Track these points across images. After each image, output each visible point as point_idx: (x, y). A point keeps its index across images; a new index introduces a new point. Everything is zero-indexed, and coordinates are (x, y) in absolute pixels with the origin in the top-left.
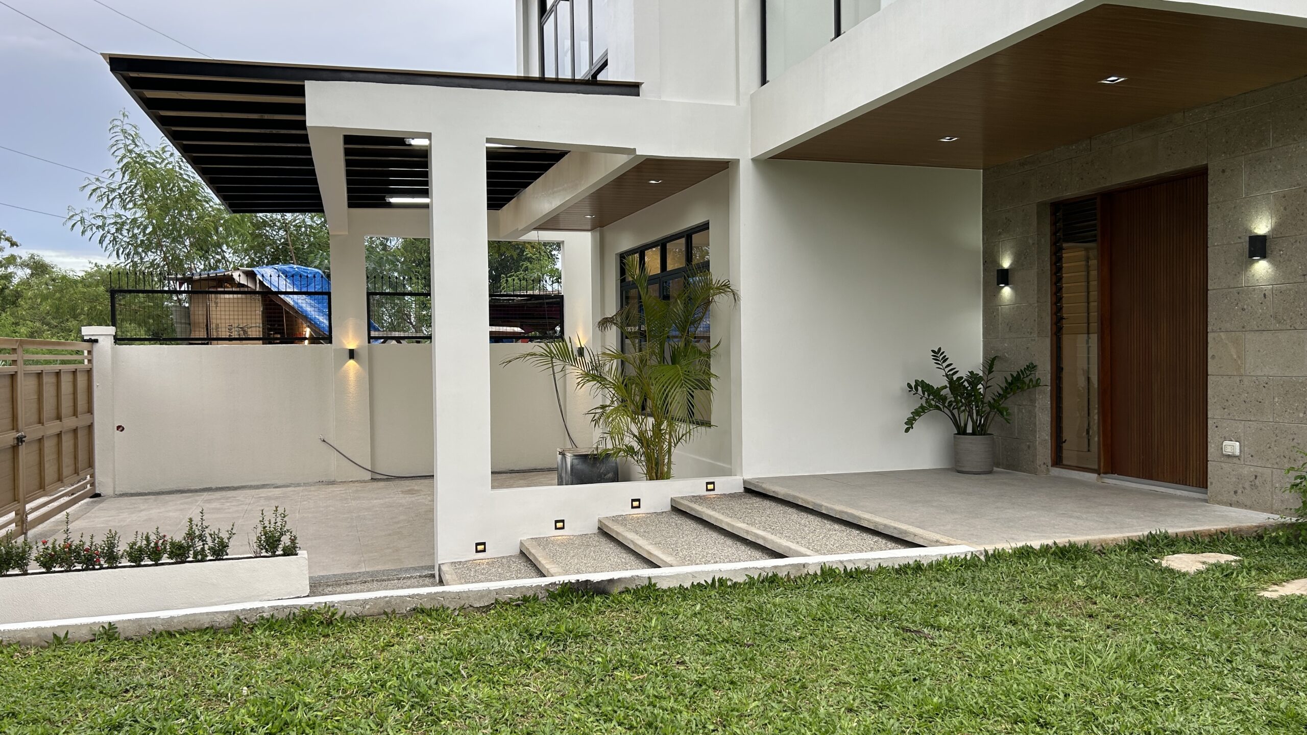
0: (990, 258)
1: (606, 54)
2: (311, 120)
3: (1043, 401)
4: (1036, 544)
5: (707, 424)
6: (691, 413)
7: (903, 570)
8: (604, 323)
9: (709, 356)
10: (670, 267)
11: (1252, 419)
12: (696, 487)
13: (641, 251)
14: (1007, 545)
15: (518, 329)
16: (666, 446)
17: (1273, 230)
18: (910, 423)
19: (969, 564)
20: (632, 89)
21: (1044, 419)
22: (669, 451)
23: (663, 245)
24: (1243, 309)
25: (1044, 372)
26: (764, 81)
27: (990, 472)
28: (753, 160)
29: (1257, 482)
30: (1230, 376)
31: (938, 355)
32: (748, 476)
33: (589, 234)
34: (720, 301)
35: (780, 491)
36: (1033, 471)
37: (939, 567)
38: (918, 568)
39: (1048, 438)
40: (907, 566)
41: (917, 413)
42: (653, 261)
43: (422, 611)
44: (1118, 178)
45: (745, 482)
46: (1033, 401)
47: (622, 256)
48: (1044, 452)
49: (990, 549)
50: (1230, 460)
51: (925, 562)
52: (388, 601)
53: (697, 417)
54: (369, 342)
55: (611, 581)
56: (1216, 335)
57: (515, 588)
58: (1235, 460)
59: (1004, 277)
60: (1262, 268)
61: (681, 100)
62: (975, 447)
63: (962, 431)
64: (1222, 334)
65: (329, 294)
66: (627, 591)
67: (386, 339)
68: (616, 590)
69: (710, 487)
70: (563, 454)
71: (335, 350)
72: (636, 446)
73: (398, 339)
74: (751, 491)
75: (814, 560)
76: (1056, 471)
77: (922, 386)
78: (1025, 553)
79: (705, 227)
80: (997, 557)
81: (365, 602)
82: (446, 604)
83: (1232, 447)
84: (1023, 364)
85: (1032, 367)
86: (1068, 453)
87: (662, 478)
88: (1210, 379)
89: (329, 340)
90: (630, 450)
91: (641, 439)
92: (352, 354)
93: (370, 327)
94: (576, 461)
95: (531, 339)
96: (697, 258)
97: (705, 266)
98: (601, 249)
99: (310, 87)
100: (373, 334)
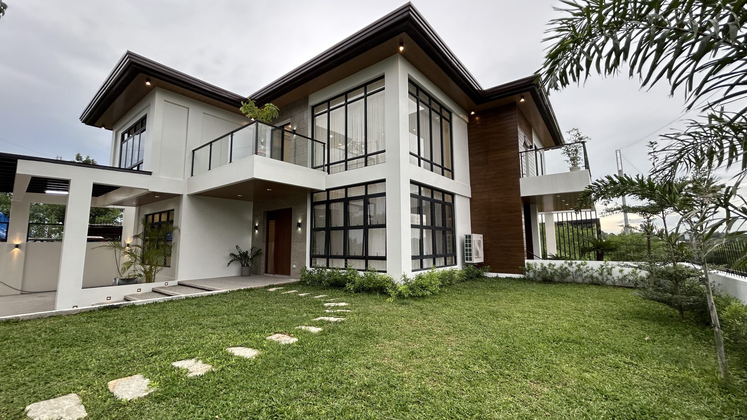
0: (254, 223)
1: (143, 160)
2: (18, 171)
3: (263, 258)
4: (242, 289)
5: (169, 267)
6: (165, 263)
7: (208, 296)
8: (136, 237)
9: (171, 247)
10: (162, 220)
11: (298, 260)
12: (162, 284)
13: (153, 215)
14: (235, 289)
15: (101, 237)
16: (153, 273)
17: (301, 222)
18: (229, 264)
19: (225, 294)
20: (150, 173)
21: (263, 262)
22: (155, 274)
23: (160, 214)
24: (297, 238)
25: (264, 251)
26: (192, 175)
27: (250, 275)
28: (188, 195)
30: (294, 251)
31: (237, 247)
32: (179, 280)
33: (135, 208)
34: (175, 232)
35: (187, 284)
36: (260, 275)
37: (217, 295)
38: (212, 295)
39: (264, 266)
40: (209, 295)
41: (231, 261)
42: (157, 218)
43: (53, 316)
44: (278, 208)
45: (178, 282)
46: (261, 258)
47: (147, 216)
48: (263, 269)
49: (231, 290)
50: (294, 269)
51: (214, 294)
52: (40, 315)
53: (167, 265)
54: (27, 241)
55: (121, 304)
56: (293, 243)
57: (87, 308)
59: (256, 228)
60: (299, 229)
61: (166, 178)
62: (246, 269)
63: (243, 266)
65: (8, 223)
66: (126, 307)
67: (35, 241)
68: (122, 307)
69: (166, 284)
70: (115, 279)
71: (8, 245)
72: (142, 274)
73: (42, 241)
74: (180, 284)
75: (183, 296)
76: (265, 274)
77: (232, 255)
78: (239, 291)
79: (173, 210)
80: (233, 292)
81: (31, 315)
82: (62, 314)
83: (294, 266)
84: (259, 249)
85: (260, 250)
86: (269, 271)
87: (151, 282)
88: (292, 252)
89: (5, 240)
90: (140, 275)
91: (145, 272)
92: (17, 246)
93: (28, 236)
94: (120, 281)
95: (107, 241)
96: (170, 219)
97: (172, 222)
98: (139, 213)
99: (19, 161)
100: (29, 238)
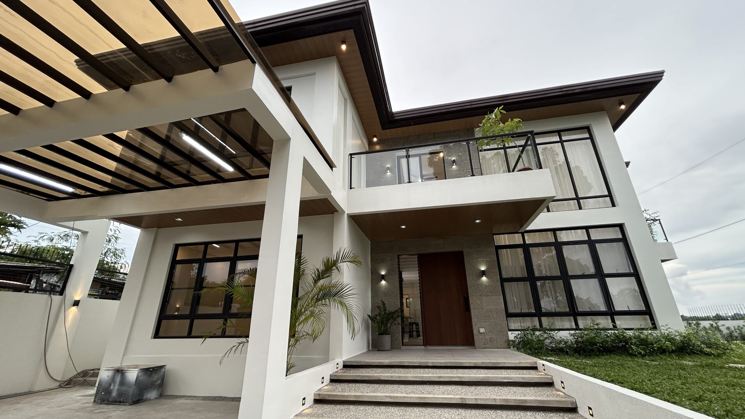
0: (375, 271)
11: (488, 321)
12: (334, 367)
17: (486, 269)
23: (236, 243)
24: (480, 290)
26: (351, 188)
28: (347, 214)
29: (492, 340)
30: (478, 309)
32: (344, 359)
45: (345, 362)
47: (177, 245)
50: (482, 334)
56: (472, 297)
58: (483, 334)
59: (382, 277)
60: (484, 279)
64: (474, 297)
69: (337, 366)
83: (482, 330)
88: (472, 310)
98: (154, 240)
